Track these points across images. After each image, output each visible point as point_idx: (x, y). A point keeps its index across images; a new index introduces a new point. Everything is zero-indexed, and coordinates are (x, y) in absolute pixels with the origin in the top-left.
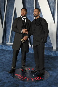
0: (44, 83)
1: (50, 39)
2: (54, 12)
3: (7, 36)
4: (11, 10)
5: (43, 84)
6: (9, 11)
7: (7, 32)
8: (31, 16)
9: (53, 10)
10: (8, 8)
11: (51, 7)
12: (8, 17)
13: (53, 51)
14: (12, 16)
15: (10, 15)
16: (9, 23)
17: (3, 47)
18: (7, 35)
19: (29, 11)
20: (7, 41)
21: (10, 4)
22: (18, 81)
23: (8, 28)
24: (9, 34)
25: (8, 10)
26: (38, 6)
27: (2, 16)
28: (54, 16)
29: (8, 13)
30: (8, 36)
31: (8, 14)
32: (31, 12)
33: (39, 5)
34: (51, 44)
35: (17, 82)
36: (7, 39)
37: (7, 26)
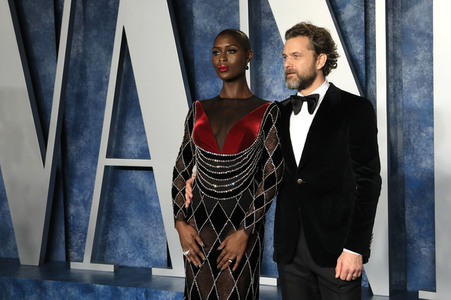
2: (367, 58)
3: (78, 215)
4: (96, 48)
6: (85, 55)
7: (75, 191)
9: (358, 47)
10: (79, 37)
11: (349, 29)
12: (80, 98)
14: (102, 86)
15: (91, 84)
16: (86, 133)
17: (44, 289)
18: (72, 210)
20: (73, 253)
21: (92, 11)
23: (81, 166)
24: (87, 204)
25: (77, 48)
26: (265, 22)
27: (44, 88)
28: (371, 86)
29: (83, 67)
30: (84, 215)
31: (83, 77)
33: (270, 15)
36: (75, 240)
37: (72, 149)
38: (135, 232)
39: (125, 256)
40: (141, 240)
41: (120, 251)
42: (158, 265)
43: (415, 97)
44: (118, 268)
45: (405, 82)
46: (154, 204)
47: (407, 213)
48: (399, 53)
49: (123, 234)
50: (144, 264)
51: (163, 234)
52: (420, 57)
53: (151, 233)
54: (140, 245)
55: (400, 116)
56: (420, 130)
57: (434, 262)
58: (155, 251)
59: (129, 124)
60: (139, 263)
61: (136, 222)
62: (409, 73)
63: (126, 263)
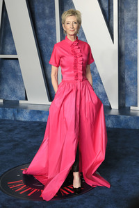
0: (87, 200)
1: (102, 83)
2: (109, 10)
5: (83, 204)
8: (47, 22)
9: (106, 5)
13: (110, 115)
19: (44, 10)
22: (14, 200)
28: (111, 22)
32: (47, 11)
34: (106, 96)
35: (12, 203)
38: (11, 86)
39: (7, 96)
40: (14, 89)
41: (5, 94)
42: (21, 99)
43: (130, 26)
44: (4, 101)
45: (125, 19)
46: (19, 74)
47: (126, 75)
48: (123, 7)
49: (6, 87)
50: (16, 99)
51: (24, 86)
52: (132, 9)
53: (18, 86)
54: (13, 91)
55: (123, 34)
56: (132, 40)
57: (137, 95)
58: (20, 93)
59: (7, 40)
60: (13, 99)
61: (11, 82)
62: (127, 16)
63: (8, 99)
